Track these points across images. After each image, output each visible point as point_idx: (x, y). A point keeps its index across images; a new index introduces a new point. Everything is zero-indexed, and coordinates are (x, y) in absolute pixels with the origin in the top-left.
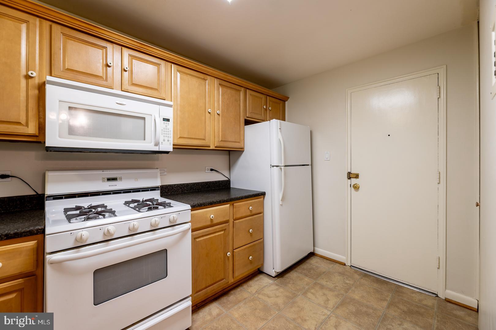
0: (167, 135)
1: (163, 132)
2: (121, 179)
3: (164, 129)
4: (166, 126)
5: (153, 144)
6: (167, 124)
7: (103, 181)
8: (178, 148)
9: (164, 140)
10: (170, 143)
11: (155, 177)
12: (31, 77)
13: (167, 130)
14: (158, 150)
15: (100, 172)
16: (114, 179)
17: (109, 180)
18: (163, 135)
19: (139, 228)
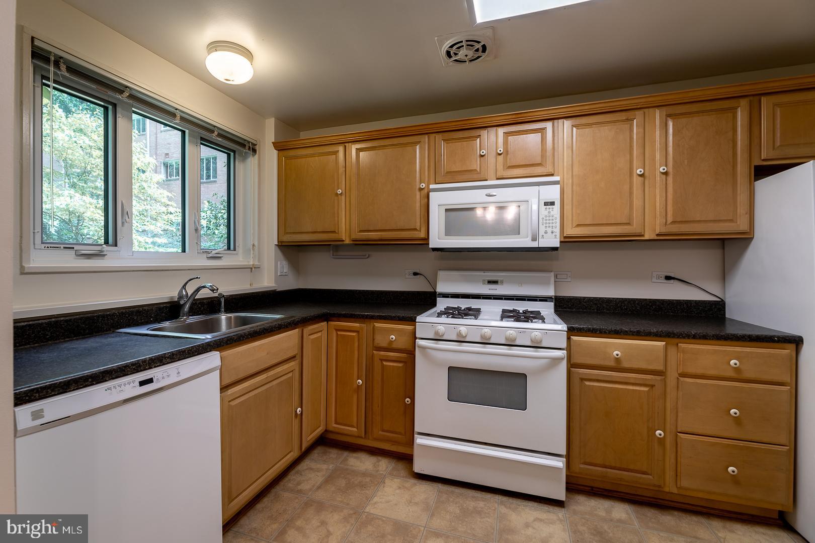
0: (551, 225)
1: (544, 221)
2: (502, 282)
3: (546, 216)
4: (549, 212)
5: (530, 238)
6: (551, 210)
7: (484, 284)
8: (568, 242)
9: (546, 232)
10: (556, 236)
11: (546, 283)
12: (423, 189)
13: (551, 218)
14: (538, 246)
15: (482, 273)
16: (495, 282)
17: (490, 282)
18: (545, 225)
19: (492, 338)
